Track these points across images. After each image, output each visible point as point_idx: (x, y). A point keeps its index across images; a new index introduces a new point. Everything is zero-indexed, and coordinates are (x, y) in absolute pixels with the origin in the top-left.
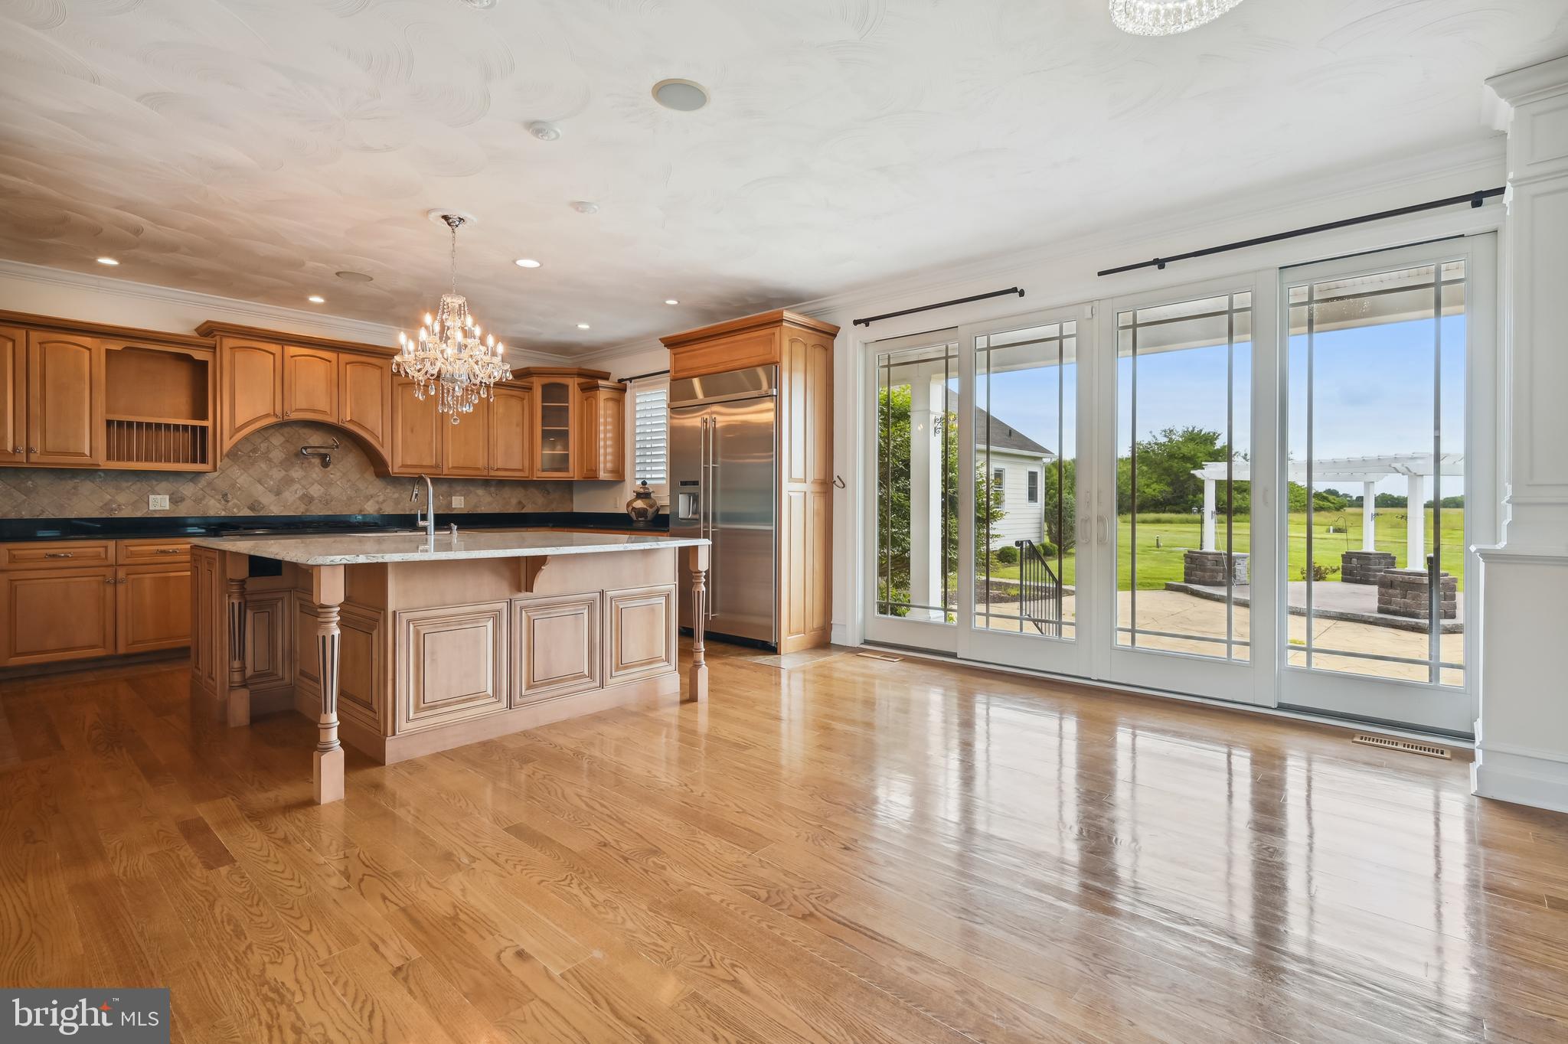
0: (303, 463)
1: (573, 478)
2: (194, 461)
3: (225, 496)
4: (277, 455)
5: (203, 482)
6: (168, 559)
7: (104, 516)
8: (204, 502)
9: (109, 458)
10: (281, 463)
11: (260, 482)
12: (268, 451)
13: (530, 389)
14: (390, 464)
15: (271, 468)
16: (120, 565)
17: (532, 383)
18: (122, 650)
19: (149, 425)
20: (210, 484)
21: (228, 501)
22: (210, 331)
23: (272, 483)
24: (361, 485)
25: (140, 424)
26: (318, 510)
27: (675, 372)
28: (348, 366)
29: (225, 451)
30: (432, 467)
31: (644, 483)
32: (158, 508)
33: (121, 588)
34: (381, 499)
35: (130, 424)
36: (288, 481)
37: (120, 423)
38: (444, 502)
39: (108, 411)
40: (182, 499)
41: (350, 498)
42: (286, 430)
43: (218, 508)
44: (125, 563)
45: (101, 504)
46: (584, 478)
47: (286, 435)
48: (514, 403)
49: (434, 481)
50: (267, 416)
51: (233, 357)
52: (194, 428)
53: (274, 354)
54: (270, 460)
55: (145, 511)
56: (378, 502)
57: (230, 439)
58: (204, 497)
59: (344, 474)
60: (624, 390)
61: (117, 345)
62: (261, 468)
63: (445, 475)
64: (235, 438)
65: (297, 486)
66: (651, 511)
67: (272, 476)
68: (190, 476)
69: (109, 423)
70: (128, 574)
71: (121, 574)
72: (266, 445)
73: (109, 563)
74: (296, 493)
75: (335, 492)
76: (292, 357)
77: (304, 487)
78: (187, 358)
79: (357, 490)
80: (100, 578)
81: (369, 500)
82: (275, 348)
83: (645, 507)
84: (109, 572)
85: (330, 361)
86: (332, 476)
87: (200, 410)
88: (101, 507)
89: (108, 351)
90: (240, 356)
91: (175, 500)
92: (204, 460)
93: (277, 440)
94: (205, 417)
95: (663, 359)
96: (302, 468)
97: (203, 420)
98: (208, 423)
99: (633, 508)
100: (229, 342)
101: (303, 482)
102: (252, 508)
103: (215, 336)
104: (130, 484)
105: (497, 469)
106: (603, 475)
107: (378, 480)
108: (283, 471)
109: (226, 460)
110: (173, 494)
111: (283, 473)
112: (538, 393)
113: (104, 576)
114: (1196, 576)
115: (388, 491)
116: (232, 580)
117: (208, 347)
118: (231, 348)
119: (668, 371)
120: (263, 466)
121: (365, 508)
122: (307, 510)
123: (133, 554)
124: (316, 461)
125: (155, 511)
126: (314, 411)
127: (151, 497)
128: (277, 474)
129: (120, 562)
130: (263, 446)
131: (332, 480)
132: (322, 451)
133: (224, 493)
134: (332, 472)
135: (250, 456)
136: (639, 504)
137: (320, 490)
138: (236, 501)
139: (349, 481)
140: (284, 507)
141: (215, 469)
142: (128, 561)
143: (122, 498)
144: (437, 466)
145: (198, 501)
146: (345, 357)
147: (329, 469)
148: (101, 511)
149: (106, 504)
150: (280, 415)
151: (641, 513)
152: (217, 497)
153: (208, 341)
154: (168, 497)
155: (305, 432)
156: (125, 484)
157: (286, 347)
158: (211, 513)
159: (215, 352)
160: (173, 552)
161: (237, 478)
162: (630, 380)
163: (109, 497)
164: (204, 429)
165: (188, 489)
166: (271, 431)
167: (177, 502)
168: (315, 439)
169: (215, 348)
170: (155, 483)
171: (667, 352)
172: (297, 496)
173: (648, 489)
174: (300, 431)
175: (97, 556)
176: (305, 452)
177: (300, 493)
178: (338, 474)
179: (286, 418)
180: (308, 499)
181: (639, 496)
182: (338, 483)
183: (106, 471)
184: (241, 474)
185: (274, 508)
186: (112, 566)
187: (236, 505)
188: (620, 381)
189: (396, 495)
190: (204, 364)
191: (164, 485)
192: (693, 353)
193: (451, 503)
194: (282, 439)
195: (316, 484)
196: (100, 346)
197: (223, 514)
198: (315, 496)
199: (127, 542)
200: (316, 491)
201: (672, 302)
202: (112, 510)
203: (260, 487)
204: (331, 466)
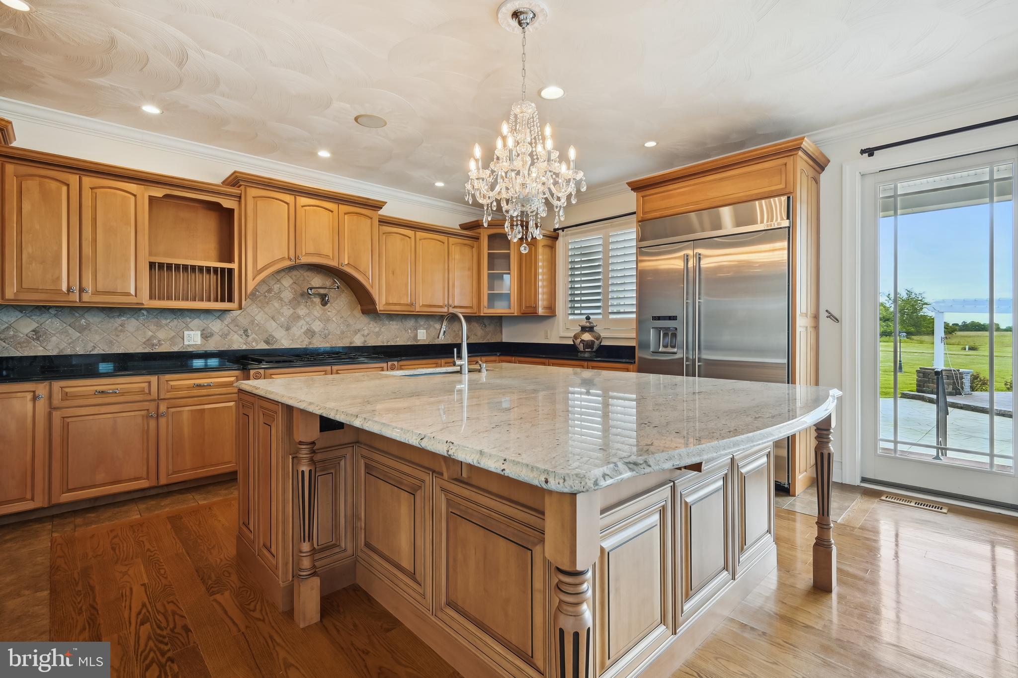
0: (307, 302)
1: (514, 313)
2: (223, 300)
3: (246, 331)
4: (287, 295)
5: (228, 318)
6: (204, 392)
7: (146, 351)
8: (229, 337)
9: (151, 297)
10: (290, 302)
11: (272, 318)
12: (280, 292)
13: (477, 238)
14: (377, 302)
15: (282, 306)
16: (161, 399)
17: (480, 234)
18: (163, 481)
19: (185, 267)
20: (234, 320)
21: (248, 336)
22: (236, 180)
23: (283, 319)
24: (351, 321)
25: (177, 266)
26: (319, 343)
27: (644, 213)
28: (346, 216)
29: (249, 291)
30: (407, 305)
31: (588, 318)
32: (192, 343)
33: (163, 421)
34: (366, 332)
35: (169, 266)
36: (296, 318)
37: (161, 265)
38: (412, 335)
39: (150, 254)
40: (211, 335)
41: (343, 332)
42: (295, 273)
43: (240, 342)
44: (167, 397)
45: (145, 340)
46: (523, 314)
47: (294, 277)
48: (467, 250)
49: (468, 319)
50: (283, 259)
51: (256, 205)
52: (223, 270)
53: (287, 204)
54: (281, 299)
55: (181, 346)
56: (363, 335)
57: (253, 280)
58: (229, 332)
59: (338, 312)
60: (556, 238)
61: (159, 192)
62: (274, 306)
63: (417, 312)
64: (256, 279)
65: (302, 322)
66: (597, 342)
67: (283, 313)
68: (217, 314)
69: (152, 265)
70: (168, 408)
71: (163, 408)
72: (278, 286)
73: (152, 398)
74: (301, 328)
75: (332, 327)
76: (302, 206)
77: (307, 323)
78: (218, 205)
79: (348, 326)
80: (143, 413)
81: (357, 333)
82: (288, 198)
83: (593, 339)
84: (152, 406)
85: (332, 212)
86: (329, 313)
87: (226, 254)
88: (144, 343)
89: (152, 199)
90: (260, 203)
91: (206, 336)
92: (230, 300)
93: (287, 282)
94: (231, 260)
95: (630, 201)
96: (306, 306)
97: (231, 263)
98: (234, 266)
99: (582, 341)
100: (253, 192)
101: (308, 319)
102: (267, 342)
103: (241, 185)
104: (168, 321)
105: (455, 307)
106: (541, 311)
107: (363, 316)
108: (291, 309)
109: (248, 300)
110: (204, 330)
111: (291, 311)
112: (485, 242)
113: (148, 410)
114: (928, 387)
115: (371, 326)
116: (301, 443)
117: (235, 196)
118: (254, 197)
119: (634, 213)
120: (276, 305)
121: (354, 341)
122: (310, 343)
123: (174, 389)
124: (317, 300)
125: (188, 345)
126: (319, 255)
127: (186, 333)
128: (287, 312)
129: (162, 397)
130: (276, 287)
131: (329, 317)
132: (322, 291)
133: (244, 329)
134: (329, 310)
135: (265, 296)
136: (587, 337)
137: (320, 325)
138: (254, 336)
139: (342, 317)
140: (292, 340)
141: (240, 308)
142: (168, 395)
143: (162, 334)
144: (412, 304)
145: (224, 336)
146: (344, 208)
147: (326, 307)
148: (144, 346)
149: (148, 340)
150: (293, 258)
151: (589, 345)
152: (239, 332)
153: (235, 191)
154: (199, 333)
155: (308, 274)
156: (164, 322)
157: (298, 198)
158: (235, 347)
159: (240, 201)
160: (207, 385)
161: (256, 315)
162: (563, 229)
163: (150, 333)
164: (230, 271)
165: (216, 326)
166: (283, 274)
167: (207, 337)
168: (317, 281)
169: (240, 197)
170: (189, 320)
171: (634, 194)
172: (303, 331)
173: (592, 323)
174: (305, 274)
175: (142, 391)
176: (310, 292)
177: (304, 328)
178: (334, 312)
179: (298, 261)
180: (310, 333)
181: (584, 329)
182: (334, 319)
183: (150, 310)
184: (259, 312)
185: (285, 342)
186: (154, 400)
187: (254, 340)
188: (555, 230)
189: (377, 329)
190: (231, 211)
191: (196, 322)
192: (666, 194)
193: (416, 335)
194: (291, 281)
195: (317, 320)
196: (145, 193)
197: (244, 347)
198: (316, 330)
199: (168, 377)
200: (317, 326)
201: (651, 144)
202: (153, 345)
203: (274, 324)
204: (329, 305)
